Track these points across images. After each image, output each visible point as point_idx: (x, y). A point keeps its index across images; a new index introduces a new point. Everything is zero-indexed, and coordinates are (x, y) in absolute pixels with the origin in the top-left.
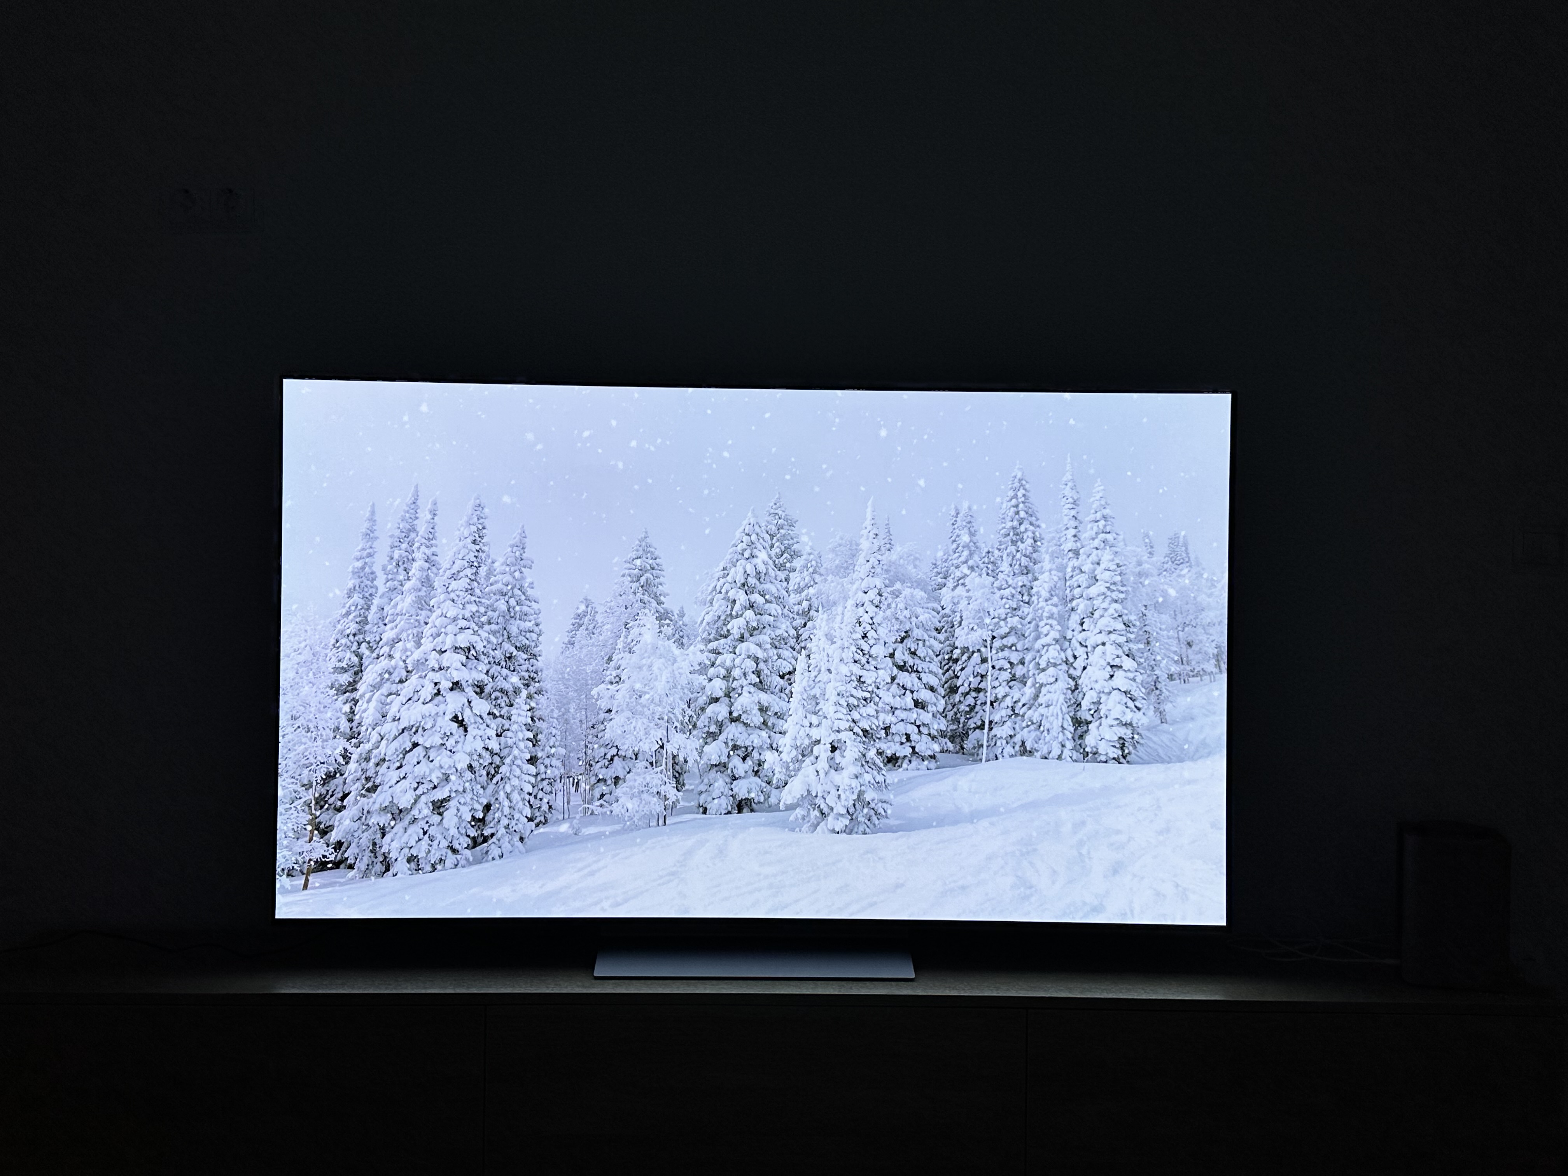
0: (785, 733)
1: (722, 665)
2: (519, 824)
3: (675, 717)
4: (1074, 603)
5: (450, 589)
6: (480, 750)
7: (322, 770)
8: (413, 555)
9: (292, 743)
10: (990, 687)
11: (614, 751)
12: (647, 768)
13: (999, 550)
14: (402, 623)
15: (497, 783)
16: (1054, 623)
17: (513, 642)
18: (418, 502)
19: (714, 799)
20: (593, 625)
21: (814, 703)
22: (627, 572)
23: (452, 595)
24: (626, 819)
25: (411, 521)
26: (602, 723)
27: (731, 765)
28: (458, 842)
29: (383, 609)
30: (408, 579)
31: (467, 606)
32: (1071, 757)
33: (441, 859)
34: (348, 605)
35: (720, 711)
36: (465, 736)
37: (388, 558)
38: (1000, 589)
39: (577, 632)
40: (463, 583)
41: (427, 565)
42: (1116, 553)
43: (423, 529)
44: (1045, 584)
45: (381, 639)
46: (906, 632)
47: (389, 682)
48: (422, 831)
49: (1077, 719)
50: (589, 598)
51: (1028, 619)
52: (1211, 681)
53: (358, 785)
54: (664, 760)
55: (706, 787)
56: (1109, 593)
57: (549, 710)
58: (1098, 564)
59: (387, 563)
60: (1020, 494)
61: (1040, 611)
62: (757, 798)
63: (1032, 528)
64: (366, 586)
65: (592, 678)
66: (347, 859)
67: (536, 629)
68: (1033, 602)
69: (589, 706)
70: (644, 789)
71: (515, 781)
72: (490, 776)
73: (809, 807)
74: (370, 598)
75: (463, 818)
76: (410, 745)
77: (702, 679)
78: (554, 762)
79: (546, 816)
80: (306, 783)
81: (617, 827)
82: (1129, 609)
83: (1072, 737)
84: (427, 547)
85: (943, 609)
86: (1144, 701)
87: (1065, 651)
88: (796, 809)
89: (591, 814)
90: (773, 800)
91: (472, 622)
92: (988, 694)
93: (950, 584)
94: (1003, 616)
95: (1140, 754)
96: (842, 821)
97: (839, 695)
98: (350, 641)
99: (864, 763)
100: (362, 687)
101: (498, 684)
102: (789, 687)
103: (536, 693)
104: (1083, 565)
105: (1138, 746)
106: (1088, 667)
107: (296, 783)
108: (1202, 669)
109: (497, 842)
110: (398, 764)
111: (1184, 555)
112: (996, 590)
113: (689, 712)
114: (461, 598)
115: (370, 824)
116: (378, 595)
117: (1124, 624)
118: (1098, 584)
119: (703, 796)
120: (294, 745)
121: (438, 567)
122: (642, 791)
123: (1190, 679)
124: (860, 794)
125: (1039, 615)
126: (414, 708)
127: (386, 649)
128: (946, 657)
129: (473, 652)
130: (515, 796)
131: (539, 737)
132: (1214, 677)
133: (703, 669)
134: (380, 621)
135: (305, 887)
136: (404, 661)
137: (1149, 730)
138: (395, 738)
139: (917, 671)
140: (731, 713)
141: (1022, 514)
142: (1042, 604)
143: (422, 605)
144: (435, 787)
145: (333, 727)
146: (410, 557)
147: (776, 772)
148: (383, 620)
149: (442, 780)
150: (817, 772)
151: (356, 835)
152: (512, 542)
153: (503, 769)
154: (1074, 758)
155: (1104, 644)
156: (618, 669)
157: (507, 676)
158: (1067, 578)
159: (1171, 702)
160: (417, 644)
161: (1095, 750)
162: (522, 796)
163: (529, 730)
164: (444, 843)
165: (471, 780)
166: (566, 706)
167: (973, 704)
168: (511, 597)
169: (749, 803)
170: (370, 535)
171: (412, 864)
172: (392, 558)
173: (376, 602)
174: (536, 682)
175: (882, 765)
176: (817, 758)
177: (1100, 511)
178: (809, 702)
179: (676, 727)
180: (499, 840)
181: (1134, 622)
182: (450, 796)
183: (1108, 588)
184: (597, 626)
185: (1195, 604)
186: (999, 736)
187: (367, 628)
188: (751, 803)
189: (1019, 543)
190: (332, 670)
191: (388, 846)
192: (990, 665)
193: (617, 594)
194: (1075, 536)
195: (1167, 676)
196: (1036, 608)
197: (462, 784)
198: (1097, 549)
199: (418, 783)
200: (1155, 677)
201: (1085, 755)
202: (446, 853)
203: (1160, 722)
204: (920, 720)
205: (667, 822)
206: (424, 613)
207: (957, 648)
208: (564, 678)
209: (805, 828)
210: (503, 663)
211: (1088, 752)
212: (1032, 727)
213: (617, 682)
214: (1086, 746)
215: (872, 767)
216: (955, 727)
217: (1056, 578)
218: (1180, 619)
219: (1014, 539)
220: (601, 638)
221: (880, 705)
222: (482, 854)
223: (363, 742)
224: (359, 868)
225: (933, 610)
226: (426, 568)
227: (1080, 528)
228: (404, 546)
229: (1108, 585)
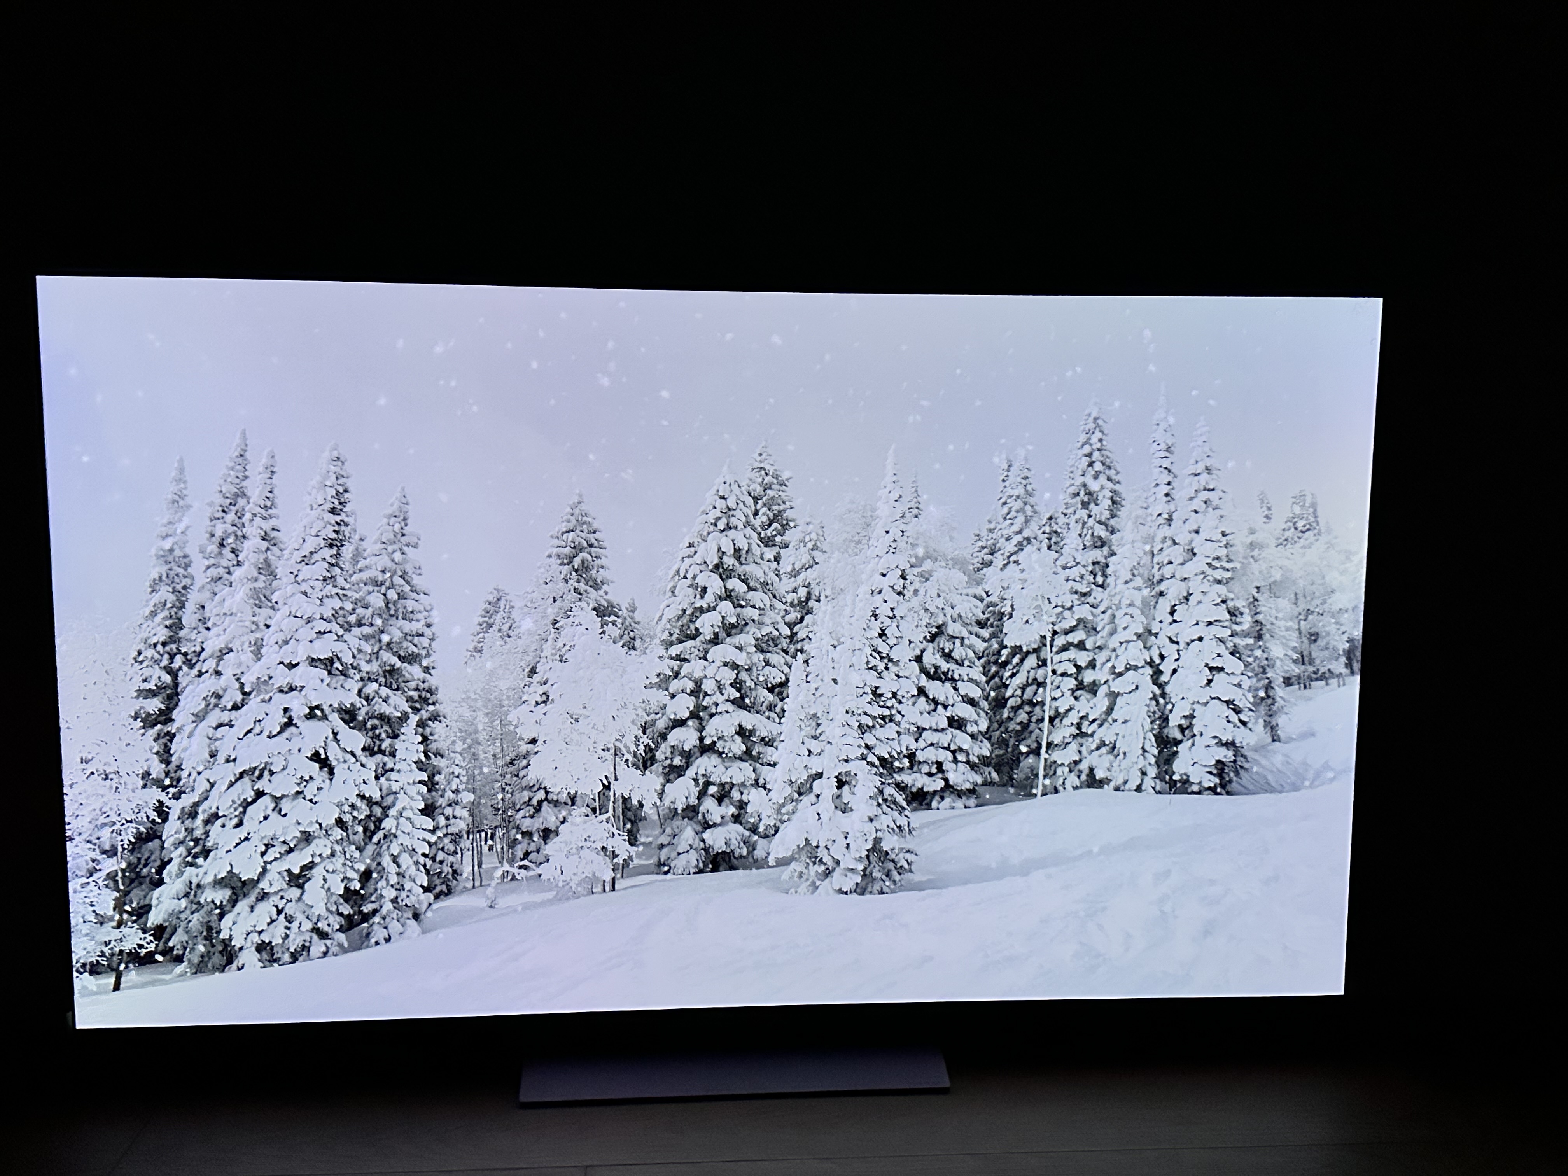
0: (774, 765)
1: (689, 677)
2: (411, 897)
3: (626, 746)
4: (1162, 587)
5: (299, 579)
6: (354, 799)
7: (129, 831)
8: (244, 530)
9: (84, 795)
10: (1048, 699)
11: (541, 795)
12: (587, 816)
13: (1065, 515)
14: (232, 626)
15: (379, 841)
16: (1136, 612)
17: (395, 650)
18: (248, 455)
19: (679, 854)
20: (508, 625)
21: (814, 724)
22: (555, 551)
23: (304, 587)
24: (561, 884)
25: (237, 481)
26: (525, 758)
27: (702, 809)
28: (326, 922)
29: (203, 607)
30: (239, 564)
31: (325, 600)
32: (1154, 788)
33: (303, 947)
34: (152, 603)
35: (687, 737)
36: (331, 780)
37: (208, 535)
38: (1064, 568)
39: (486, 635)
40: (320, 569)
41: (265, 544)
42: (1222, 517)
43: (257, 492)
44: (1125, 560)
45: (203, 650)
46: (937, 627)
47: (217, 710)
48: (275, 909)
49: (1162, 737)
50: (500, 587)
51: (1101, 608)
52: (1339, 686)
53: (182, 850)
54: (611, 804)
55: (669, 839)
56: (1209, 571)
57: (449, 742)
58: (1197, 532)
59: (207, 542)
60: (1094, 439)
61: (1118, 597)
62: (738, 850)
63: (1110, 485)
64: (177, 575)
65: (508, 697)
66: (172, 949)
67: (428, 632)
68: (1109, 585)
69: (507, 736)
70: (583, 844)
71: (403, 839)
72: (368, 834)
73: (808, 861)
74: (183, 591)
75: (332, 891)
76: (253, 793)
77: (661, 697)
78: (459, 812)
79: (450, 883)
80: (107, 847)
81: (550, 895)
82: (1236, 591)
83: (1156, 762)
84: (265, 518)
85: (988, 596)
86: (1251, 713)
87: (1148, 648)
88: (789, 864)
89: (512, 880)
90: (759, 853)
91: (334, 623)
92: (1046, 708)
93: (999, 560)
94: (1069, 605)
95: (1244, 782)
96: (851, 879)
97: (847, 712)
98: (158, 652)
99: (880, 801)
100: (181, 716)
101: (376, 708)
102: (780, 704)
103: (430, 719)
104: (1177, 535)
105: (1242, 772)
106: (1180, 670)
107: (94, 850)
108: (1329, 670)
109: (382, 922)
110: (235, 821)
111: (1312, 519)
112: (1060, 570)
113: (645, 740)
114: (317, 590)
115: (202, 901)
116: (196, 587)
117: (1229, 612)
118: (1195, 559)
119: (665, 851)
120: (88, 798)
121: (282, 546)
122: (582, 847)
123: (1312, 683)
124: (877, 841)
125: (1117, 602)
126: (256, 745)
127: (210, 664)
128: (993, 659)
129: (337, 665)
130: (406, 860)
131: (437, 778)
132: (1344, 680)
133: (664, 682)
134: (200, 624)
135: (117, 988)
136: (238, 680)
137: (1256, 751)
138: (231, 784)
139: (953, 680)
140: (701, 739)
141: (1098, 466)
142: (1121, 587)
143: (260, 601)
144: (291, 850)
145: (141, 772)
146: (239, 533)
147: (763, 816)
148: (205, 623)
149: (299, 841)
150: (818, 814)
151: (183, 916)
152: (389, 511)
153: (388, 824)
154: (1158, 788)
155: (1200, 639)
156: (545, 684)
157: (388, 697)
158: (1155, 553)
159: (1286, 714)
160: (256, 655)
161: (1185, 777)
162: (415, 859)
163: (420, 770)
164: (308, 925)
165: (342, 839)
166: (473, 736)
167: (1025, 721)
168: (389, 588)
169: (727, 859)
170: (178, 502)
171: (264, 953)
172: (213, 535)
173: (193, 598)
174: (429, 704)
175: (904, 804)
176: (818, 796)
177: (1202, 460)
178: (807, 724)
179: (627, 761)
180: (384, 918)
181: (1242, 610)
182: (313, 862)
183: (1209, 564)
184: (514, 626)
185: (1322, 584)
186: (1059, 762)
187: (182, 633)
188: (730, 858)
189: (1092, 506)
190: (135, 694)
191: (228, 931)
192: (1049, 669)
193: (542, 582)
194: (1167, 495)
195: (1282, 680)
196: (1113, 593)
197: (329, 845)
198: (1196, 512)
199: (266, 845)
200: (1267, 681)
201: (1172, 783)
202: (311, 938)
203: (1270, 739)
204: (955, 743)
205: (617, 887)
206: (265, 612)
207: (1006, 647)
208: (469, 698)
209: (804, 886)
210: (382, 680)
211: (1175, 781)
212: (1104, 750)
213: (544, 702)
214: (1174, 773)
215: (892, 806)
216: (1002, 752)
217: (1141, 554)
218: (1302, 606)
219: (1086, 499)
220: (520, 642)
221: (904, 725)
222: (361, 937)
223: (184, 792)
224: (189, 960)
225: (975, 597)
226: (264, 549)
227: (1174, 484)
228: (231, 517)
229: (1209, 561)
